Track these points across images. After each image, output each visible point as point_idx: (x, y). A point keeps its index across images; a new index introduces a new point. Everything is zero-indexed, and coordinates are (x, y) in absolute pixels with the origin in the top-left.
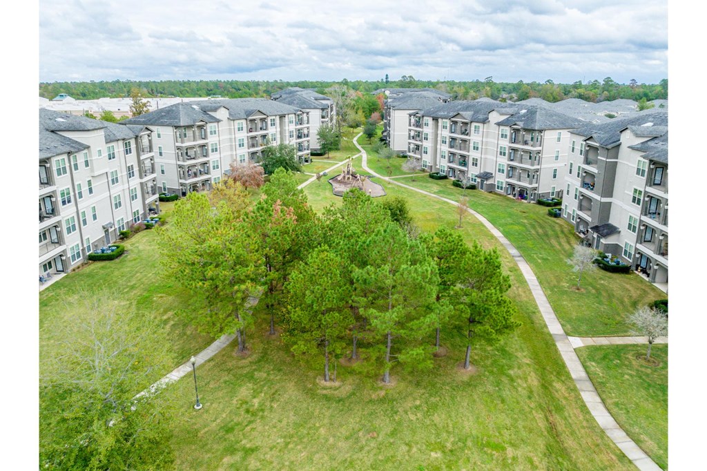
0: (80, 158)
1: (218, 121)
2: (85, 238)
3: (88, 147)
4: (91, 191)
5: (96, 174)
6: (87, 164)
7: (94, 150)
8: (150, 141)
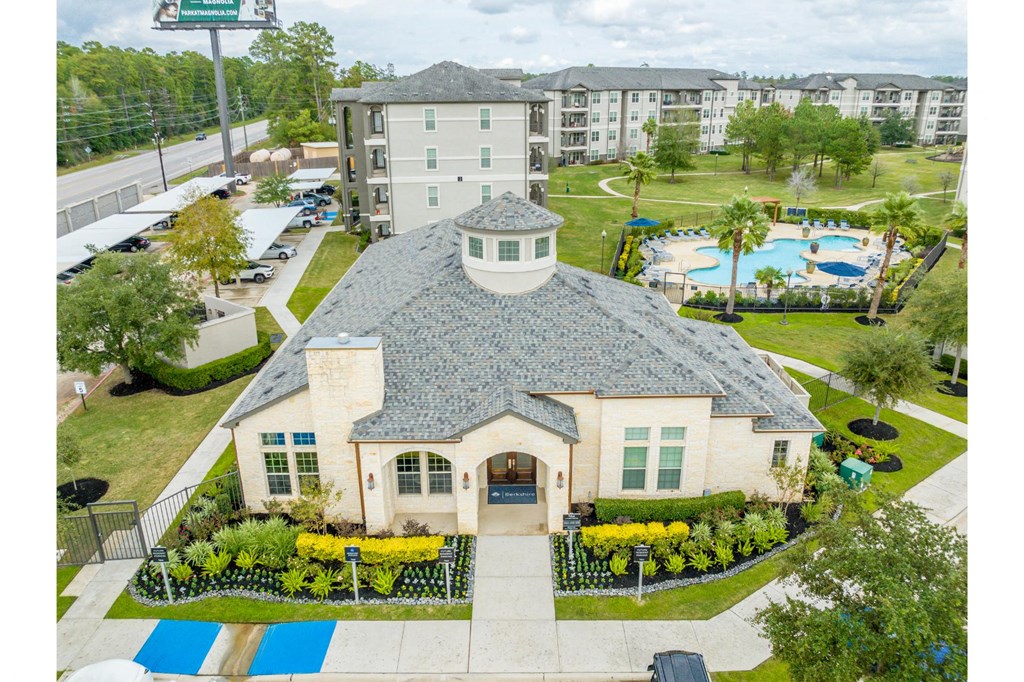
0: (720, 95)
1: (843, 89)
2: (712, 140)
3: (725, 89)
4: (722, 115)
5: (727, 106)
6: (723, 99)
7: (729, 91)
8: (774, 96)
